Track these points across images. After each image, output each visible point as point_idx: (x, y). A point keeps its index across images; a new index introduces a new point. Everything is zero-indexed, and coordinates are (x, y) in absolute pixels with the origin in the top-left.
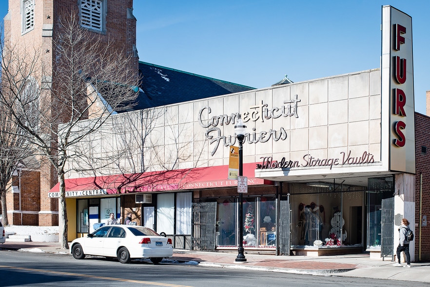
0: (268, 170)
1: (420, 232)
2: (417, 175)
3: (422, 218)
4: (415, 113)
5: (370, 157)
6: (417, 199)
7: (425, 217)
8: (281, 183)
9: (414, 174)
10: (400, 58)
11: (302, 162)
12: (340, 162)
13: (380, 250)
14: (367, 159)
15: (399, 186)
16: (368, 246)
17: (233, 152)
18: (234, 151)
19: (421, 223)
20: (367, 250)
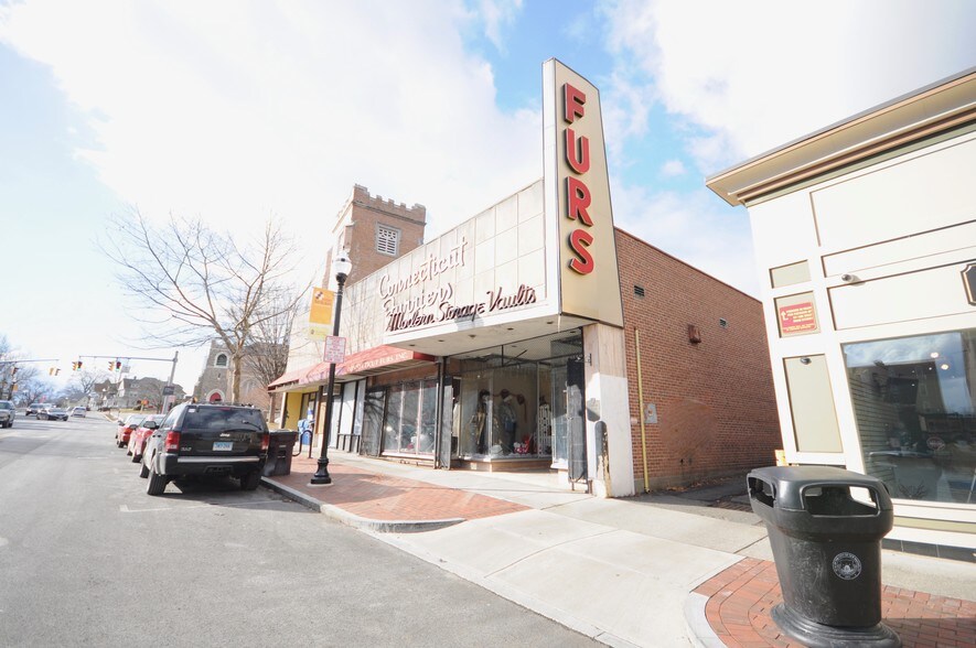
0: (398, 331)
1: (643, 435)
2: (627, 328)
3: (646, 407)
4: (615, 229)
5: (530, 292)
6: (631, 374)
7: (651, 407)
8: (445, 358)
9: (621, 328)
10: (576, 137)
11: (438, 314)
12: (487, 308)
13: (567, 468)
14: (525, 297)
15: (591, 345)
16: (554, 459)
17: (320, 298)
18: (322, 296)
19: (642, 416)
20: (553, 466)
